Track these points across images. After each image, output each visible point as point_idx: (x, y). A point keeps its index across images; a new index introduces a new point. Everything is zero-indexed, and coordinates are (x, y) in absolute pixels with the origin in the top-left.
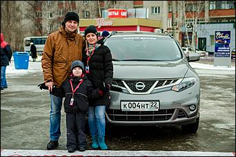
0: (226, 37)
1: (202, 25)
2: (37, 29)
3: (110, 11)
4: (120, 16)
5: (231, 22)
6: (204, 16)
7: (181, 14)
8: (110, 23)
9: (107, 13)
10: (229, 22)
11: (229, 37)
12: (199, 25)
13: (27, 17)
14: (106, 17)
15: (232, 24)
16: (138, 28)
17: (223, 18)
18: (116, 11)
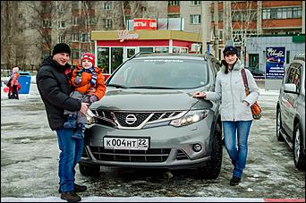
0: (279, 54)
1: (254, 38)
2: (44, 41)
3: (136, 21)
4: (148, 27)
5: (290, 35)
6: (256, 27)
7: (227, 25)
8: (135, 36)
9: (132, 23)
10: (287, 35)
11: (284, 54)
12: (249, 38)
13: (32, 26)
14: (131, 29)
15: (291, 38)
16: (171, 42)
17: (280, 30)
18: (144, 21)
